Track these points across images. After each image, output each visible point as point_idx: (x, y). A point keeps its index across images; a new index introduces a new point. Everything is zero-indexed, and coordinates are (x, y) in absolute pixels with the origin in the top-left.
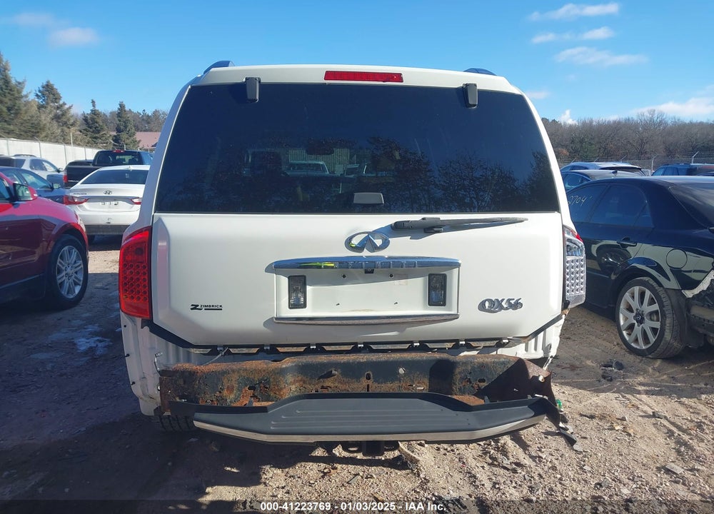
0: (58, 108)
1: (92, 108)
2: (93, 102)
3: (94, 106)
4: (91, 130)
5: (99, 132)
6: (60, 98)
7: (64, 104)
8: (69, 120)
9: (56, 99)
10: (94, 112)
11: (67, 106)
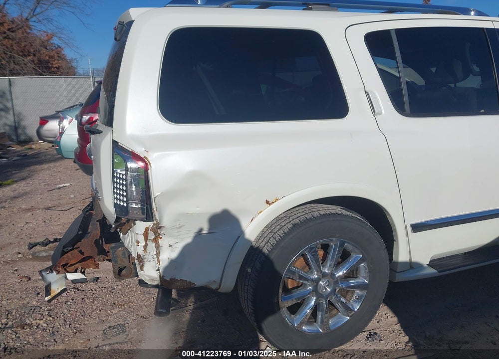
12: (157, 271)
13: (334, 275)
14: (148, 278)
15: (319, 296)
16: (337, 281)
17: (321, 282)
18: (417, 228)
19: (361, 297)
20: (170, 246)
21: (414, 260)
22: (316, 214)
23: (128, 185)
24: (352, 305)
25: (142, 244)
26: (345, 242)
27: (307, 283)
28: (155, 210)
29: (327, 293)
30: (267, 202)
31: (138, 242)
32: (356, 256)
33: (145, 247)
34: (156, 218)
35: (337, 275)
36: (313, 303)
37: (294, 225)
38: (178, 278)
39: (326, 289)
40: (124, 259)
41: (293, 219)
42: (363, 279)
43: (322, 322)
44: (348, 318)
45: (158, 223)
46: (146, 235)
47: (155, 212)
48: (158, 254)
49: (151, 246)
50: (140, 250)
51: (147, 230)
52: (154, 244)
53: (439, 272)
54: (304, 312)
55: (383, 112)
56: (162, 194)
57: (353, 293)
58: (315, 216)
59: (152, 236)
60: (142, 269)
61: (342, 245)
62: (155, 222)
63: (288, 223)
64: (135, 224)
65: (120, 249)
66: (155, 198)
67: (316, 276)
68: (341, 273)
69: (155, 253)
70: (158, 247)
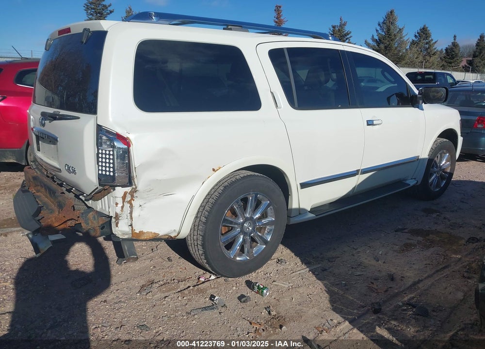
0: (427, 43)
1: (453, 41)
2: (455, 37)
3: (455, 39)
4: (449, 57)
5: (453, 58)
6: (430, 36)
7: (432, 40)
8: (431, 51)
9: (427, 37)
10: (455, 45)
11: (434, 41)
12: (129, 226)
13: (253, 218)
14: (120, 233)
15: (245, 234)
16: (255, 221)
17: (245, 225)
18: (304, 185)
19: (271, 230)
20: (141, 206)
21: (301, 207)
22: (238, 177)
23: (115, 159)
24: (266, 237)
25: (120, 205)
26: (258, 194)
27: (236, 226)
28: (135, 177)
29: (250, 231)
30: (214, 170)
31: (117, 204)
32: (265, 203)
33: (122, 207)
34: (135, 183)
35: (255, 218)
36: (241, 240)
37: (225, 187)
38: (145, 231)
39: (249, 229)
40: (94, 222)
41: (223, 183)
42: (271, 218)
43: (248, 252)
44: (265, 246)
45: (136, 188)
46: (124, 198)
47: (135, 179)
48: (131, 213)
49: (127, 206)
50: (118, 209)
51: (125, 194)
52: (129, 205)
53: (316, 216)
54: (235, 249)
55: (282, 106)
56: (141, 165)
57: (265, 228)
58: (238, 178)
59: (128, 198)
60: (117, 226)
61: (256, 196)
62: (134, 187)
63: (220, 186)
64: (114, 190)
65: (91, 213)
66: (135, 168)
67: (242, 221)
68: (257, 216)
69: (129, 212)
70: (131, 207)
